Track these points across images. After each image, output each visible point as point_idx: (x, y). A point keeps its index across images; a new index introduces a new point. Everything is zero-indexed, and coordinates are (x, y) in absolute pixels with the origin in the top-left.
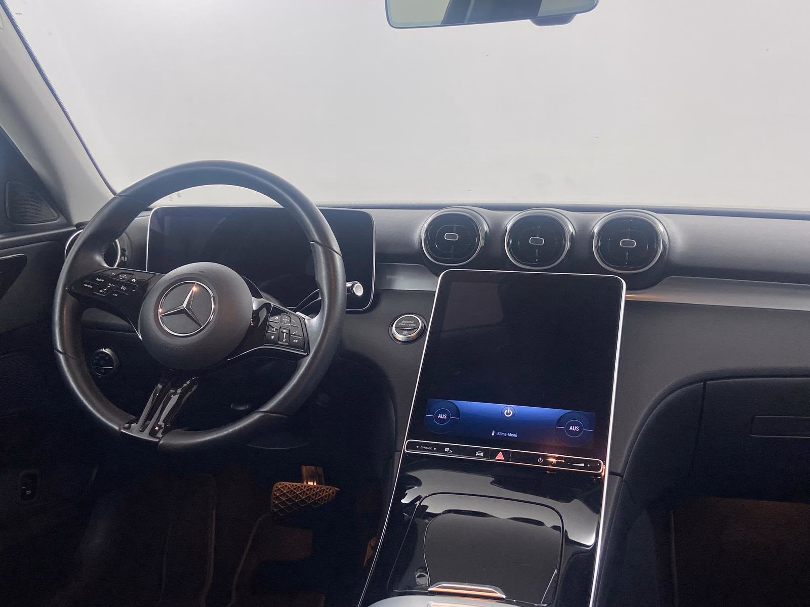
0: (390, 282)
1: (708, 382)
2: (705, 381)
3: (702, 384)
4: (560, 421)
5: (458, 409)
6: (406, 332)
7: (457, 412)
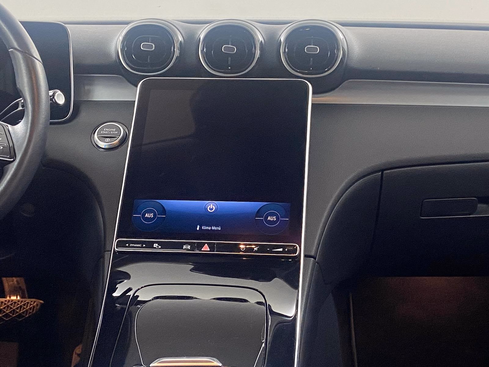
0: (89, 92)
1: (385, 172)
2: (382, 171)
3: (380, 173)
4: (259, 213)
5: (163, 208)
6: (108, 140)
7: (163, 210)
